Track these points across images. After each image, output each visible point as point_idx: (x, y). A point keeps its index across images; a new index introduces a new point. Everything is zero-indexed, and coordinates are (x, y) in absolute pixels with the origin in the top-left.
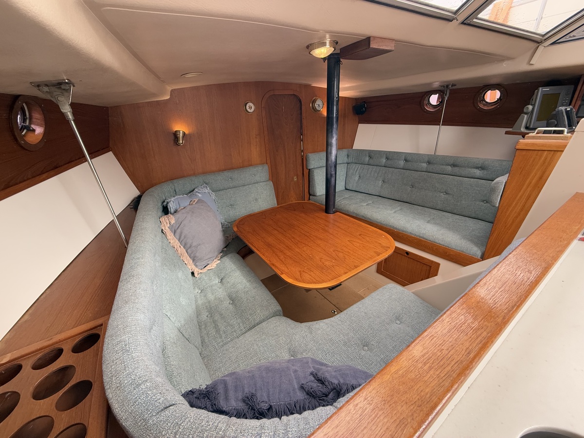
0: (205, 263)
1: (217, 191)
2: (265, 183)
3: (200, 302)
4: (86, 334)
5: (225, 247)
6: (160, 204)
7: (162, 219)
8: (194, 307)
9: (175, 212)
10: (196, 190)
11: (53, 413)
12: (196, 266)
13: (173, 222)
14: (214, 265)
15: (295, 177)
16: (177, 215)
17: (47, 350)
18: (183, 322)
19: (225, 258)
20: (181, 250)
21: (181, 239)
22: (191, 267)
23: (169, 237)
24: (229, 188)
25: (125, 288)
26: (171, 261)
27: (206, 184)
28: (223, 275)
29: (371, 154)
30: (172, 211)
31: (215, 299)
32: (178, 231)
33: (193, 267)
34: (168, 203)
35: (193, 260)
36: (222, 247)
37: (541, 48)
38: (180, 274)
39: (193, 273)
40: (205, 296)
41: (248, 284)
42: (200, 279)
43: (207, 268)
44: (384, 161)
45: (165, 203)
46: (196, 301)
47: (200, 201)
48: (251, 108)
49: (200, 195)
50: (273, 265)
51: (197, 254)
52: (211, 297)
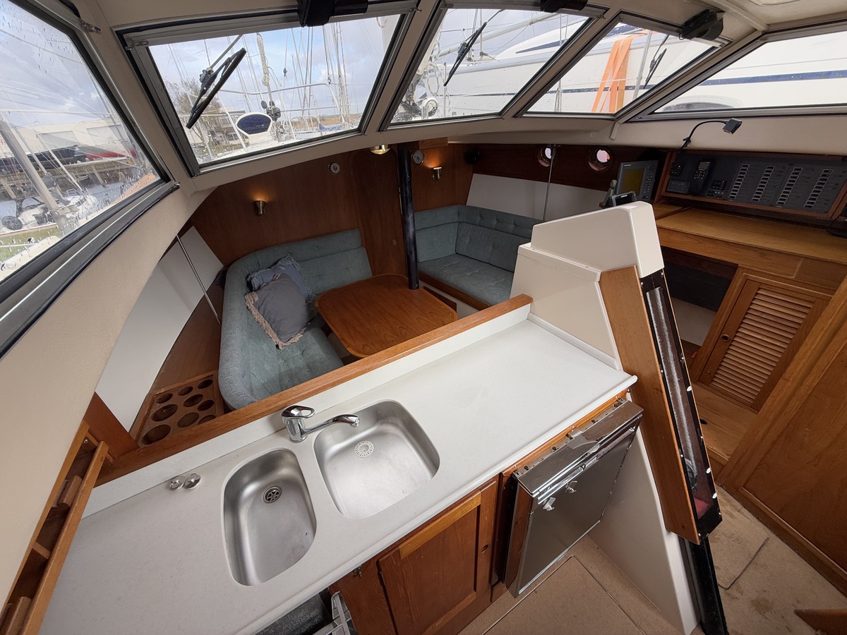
0: (289, 336)
1: (303, 261)
2: (357, 250)
3: (283, 370)
4: (204, 380)
5: (310, 322)
6: (244, 279)
7: (247, 297)
8: (277, 373)
9: (259, 288)
10: (280, 262)
11: (197, 411)
12: (281, 340)
13: (256, 299)
14: (297, 339)
15: (395, 240)
16: (262, 292)
17: (184, 387)
18: (266, 380)
19: (308, 332)
20: (266, 325)
21: (266, 314)
22: (276, 340)
23: (254, 313)
24: (315, 258)
25: (225, 353)
26: (256, 334)
27: (291, 254)
28: (304, 348)
29: (483, 213)
30: (256, 287)
31: (296, 368)
32: (262, 307)
33: (278, 340)
34: (251, 279)
35: (278, 334)
36: (306, 321)
37: (617, 125)
38: (265, 347)
39: (277, 346)
40: (288, 365)
41: (324, 355)
42: (283, 351)
43: (291, 341)
44: (495, 223)
45: (249, 279)
46: (280, 369)
47: (283, 276)
48: (336, 169)
49: (283, 268)
50: (343, 339)
51: (281, 329)
52: (292, 366)
